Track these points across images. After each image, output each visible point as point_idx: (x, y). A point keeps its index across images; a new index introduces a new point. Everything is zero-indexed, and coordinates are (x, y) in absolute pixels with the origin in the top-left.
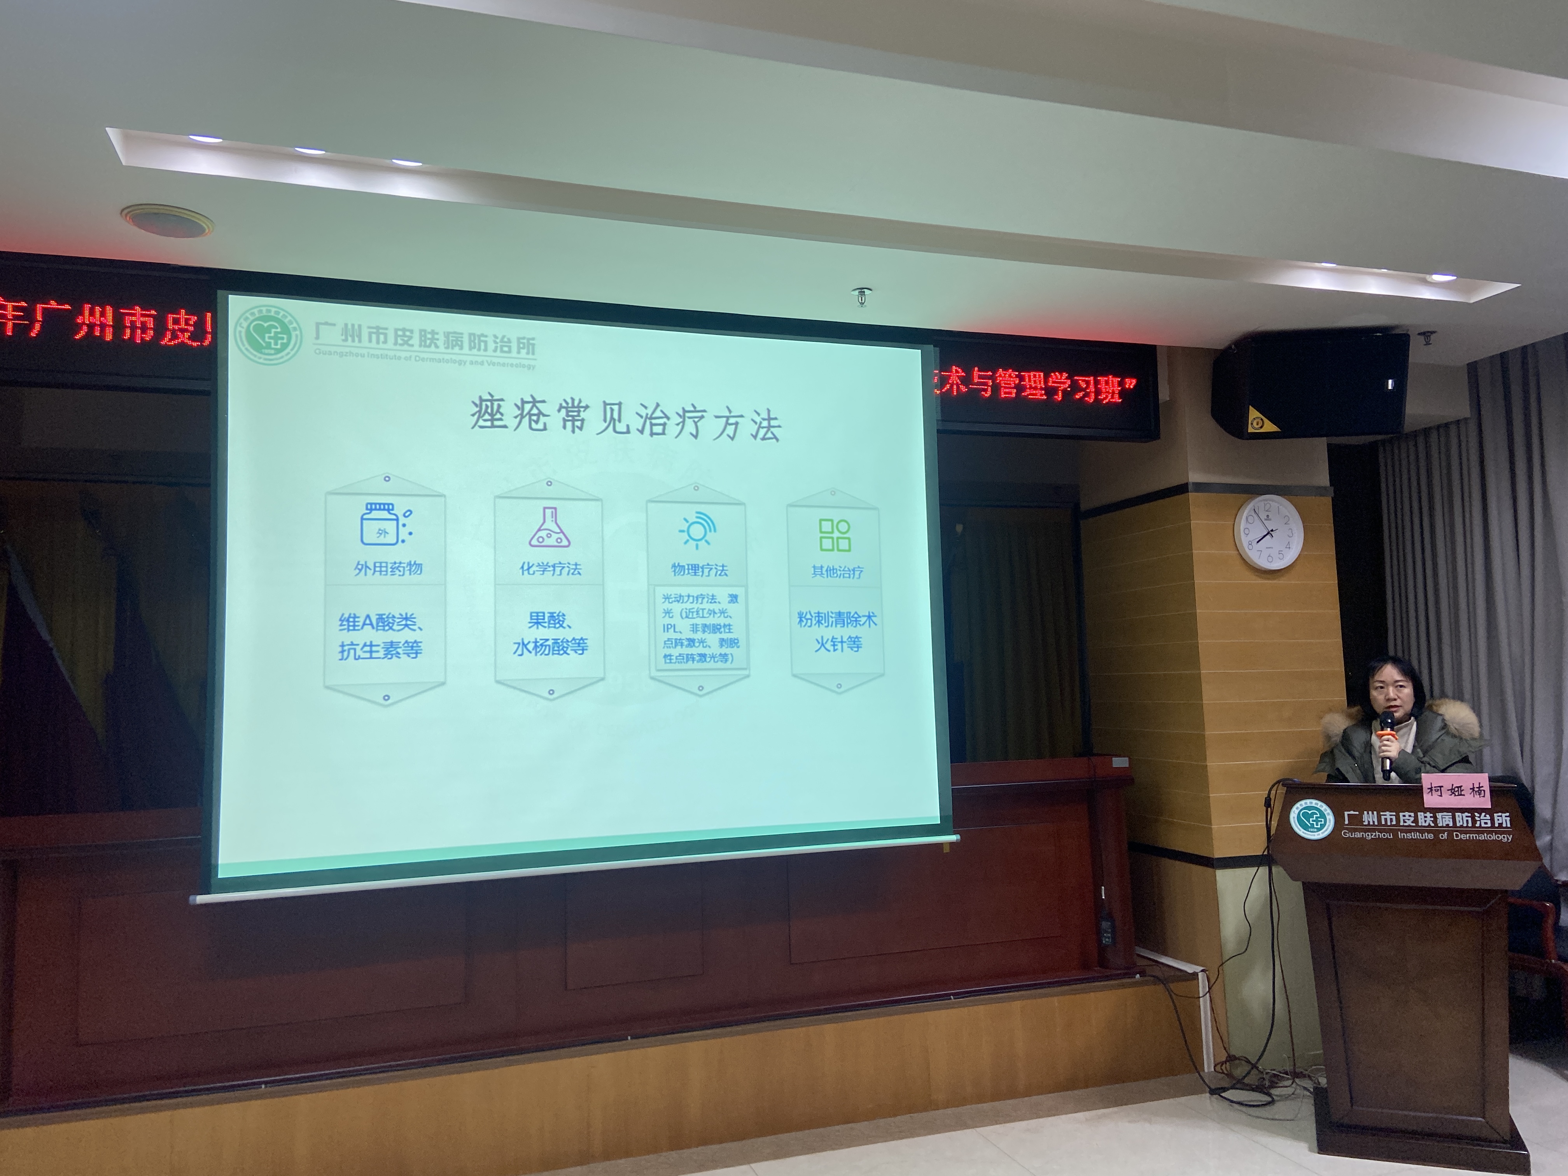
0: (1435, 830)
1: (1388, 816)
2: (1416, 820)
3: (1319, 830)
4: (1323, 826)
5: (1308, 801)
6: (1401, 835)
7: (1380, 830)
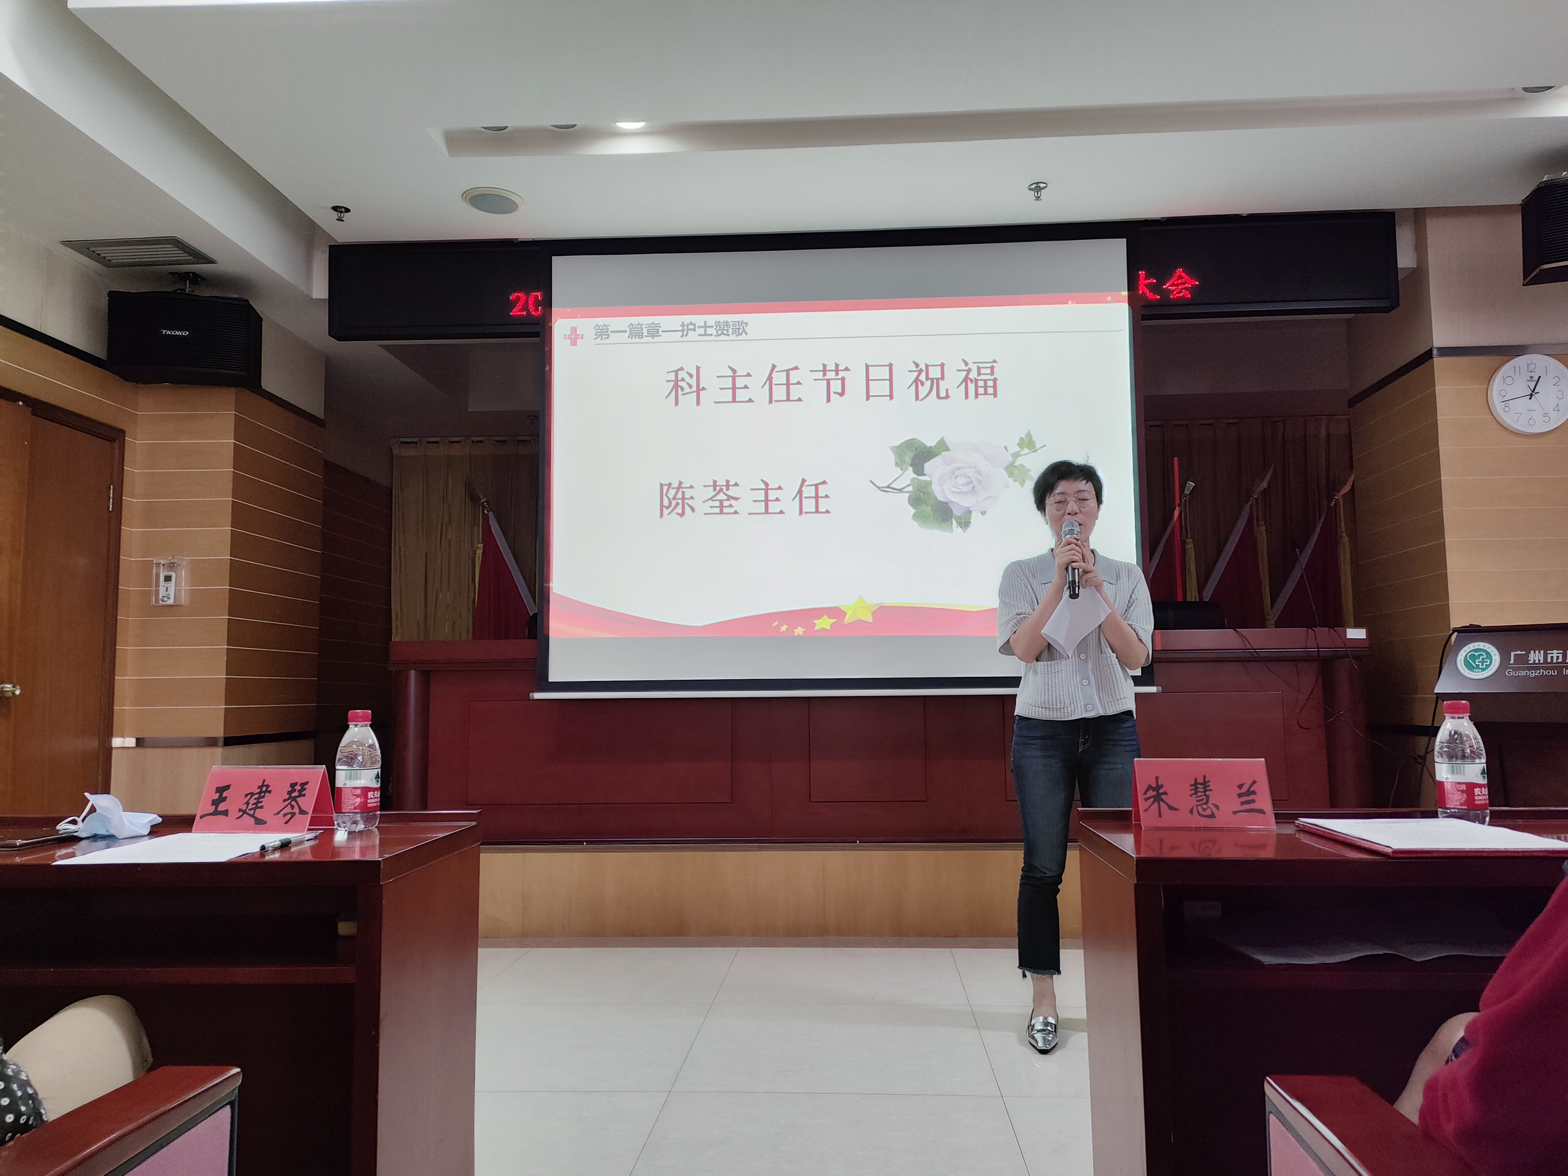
1: (1555, 654)
3: (1483, 670)
4: (1488, 666)
5: (1476, 644)
6: (1566, 672)
7: (1546, 669)
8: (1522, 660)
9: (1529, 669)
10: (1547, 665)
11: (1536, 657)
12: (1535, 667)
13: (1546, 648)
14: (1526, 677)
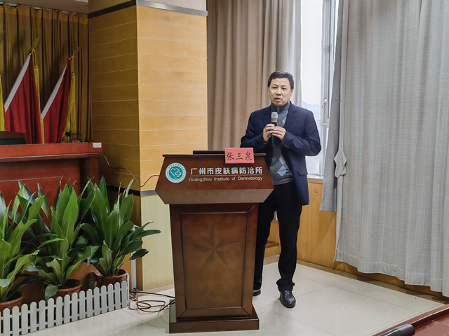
0: (230, 176)
1: (210, 170)
2: (222, 172)
3: (179, 178)
4: (181, 176)
5: (174, 164)
6: (215, 179)
7: (207, 177)
8: (196, 172)
9: (200, 177)
10: (207, 175)
11: (202, 171)
12: (202, 177)
13: (207, 168)
14: (199, 182)
